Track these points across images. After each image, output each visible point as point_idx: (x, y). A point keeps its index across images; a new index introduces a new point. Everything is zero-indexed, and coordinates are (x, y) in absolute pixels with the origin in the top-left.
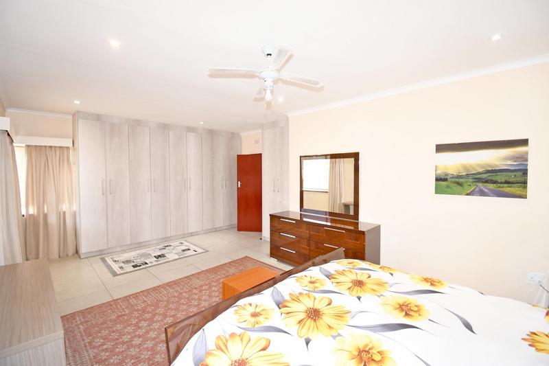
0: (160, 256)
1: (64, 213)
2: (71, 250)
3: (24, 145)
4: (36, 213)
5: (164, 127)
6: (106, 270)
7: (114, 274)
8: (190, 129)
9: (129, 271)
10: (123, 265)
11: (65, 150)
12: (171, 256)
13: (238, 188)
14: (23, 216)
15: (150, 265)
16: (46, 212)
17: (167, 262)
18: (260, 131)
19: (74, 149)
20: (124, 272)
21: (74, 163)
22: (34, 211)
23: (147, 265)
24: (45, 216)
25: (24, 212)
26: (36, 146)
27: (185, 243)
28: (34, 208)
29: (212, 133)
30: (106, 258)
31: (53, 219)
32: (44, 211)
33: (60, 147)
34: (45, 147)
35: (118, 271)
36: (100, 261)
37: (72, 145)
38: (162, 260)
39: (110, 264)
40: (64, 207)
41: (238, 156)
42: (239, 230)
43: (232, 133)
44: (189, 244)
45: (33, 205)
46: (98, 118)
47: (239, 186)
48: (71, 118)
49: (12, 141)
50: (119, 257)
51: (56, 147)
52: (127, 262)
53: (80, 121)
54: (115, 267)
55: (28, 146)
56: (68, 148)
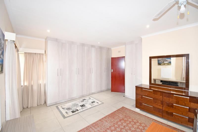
0: (82, 105)
1: (40, 84)
2: (43, 102)
3: (24, 53)
4: (28, 85)
5: (83, 45)
6: (60, 115)
7: (64, 117)
8: (93, 46)
9: (70, 115)
10: (67, 111)
11: (42, 56)
12: (88, 106)
13: (112, 73)
14: (22, 86)
15: (79, 111)
16: (32, 84)
17: (87, 109)
18: (124, 46)
19: (45, 55)
20: (69, 115)
21: (45, 61)
22: (27, 84)
23: (78, 112)
24: (32, 86)
25: (22, 84)
26: (29, 53)
27: (92, 98)
28: (27, 82)
29: (101, 48)
30: (59, 107)
31: (35, 88)
32: (31, 83)
33: (40, 54)
34: (33, 53)
35: (66, 115)
36: (56, 108)
37: (45, 53)
38: (84, 108)
39: (61, 110)
40: (41, 82)
41: (111, 58)
42: (112, 91)
43: (108, 48)
44: (94, 99)
45: (27, 81)
46: (56, 40)
47: (112, 72)
48: (44, 40)
49: (18, 51)
50: (64, 106)
51: (38, 54)
52: (69, 109)
53: (49, 41)
54: (64, 112)
55: (25, 53)
56: (43, 54)
